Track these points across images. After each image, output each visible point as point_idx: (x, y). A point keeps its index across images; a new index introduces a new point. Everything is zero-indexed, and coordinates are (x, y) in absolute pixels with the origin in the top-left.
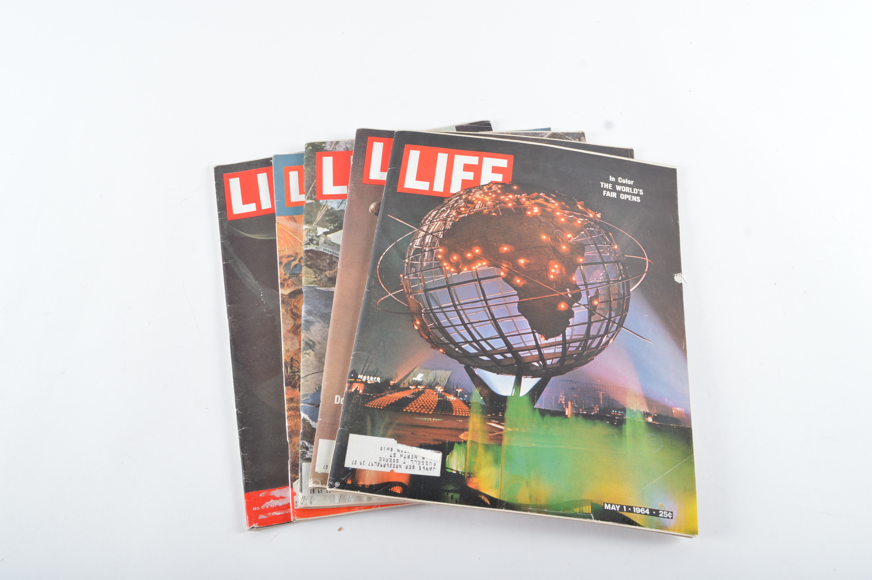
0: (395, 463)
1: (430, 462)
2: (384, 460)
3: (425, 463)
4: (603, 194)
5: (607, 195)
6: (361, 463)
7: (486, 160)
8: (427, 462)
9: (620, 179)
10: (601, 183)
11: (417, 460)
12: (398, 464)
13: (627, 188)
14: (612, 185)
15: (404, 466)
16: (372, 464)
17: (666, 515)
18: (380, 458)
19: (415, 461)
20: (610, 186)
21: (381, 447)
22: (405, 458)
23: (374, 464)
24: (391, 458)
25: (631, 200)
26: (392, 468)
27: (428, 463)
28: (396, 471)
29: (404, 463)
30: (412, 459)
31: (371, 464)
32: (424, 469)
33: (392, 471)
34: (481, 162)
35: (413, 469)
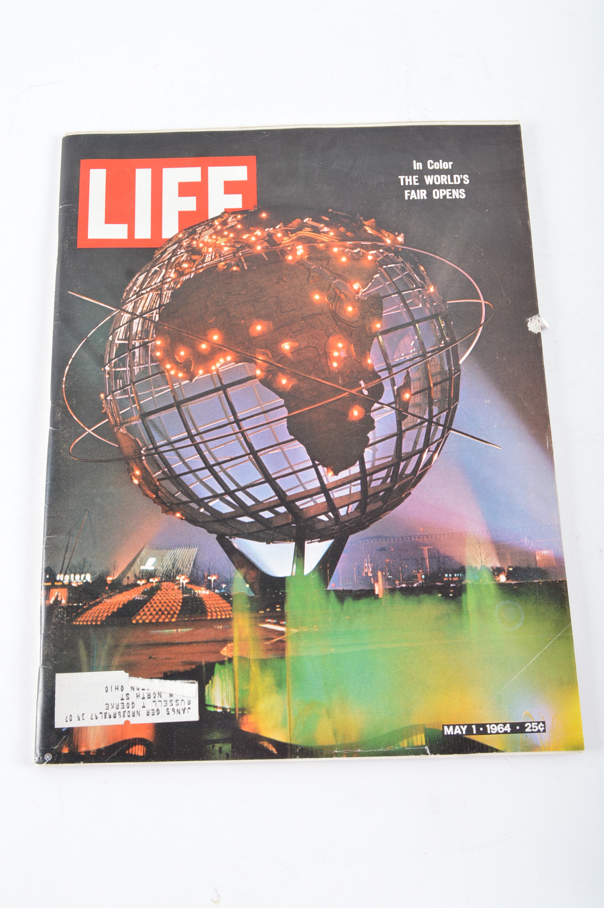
0: (130, 709)
1: (182, 700)
2: (113, 707)
3: (174, 703)
4: (405, 198)
5: (411, 198)
6: (79, 717)
7: (212, 171)
8: (177, 700)
9: (430, 163)
10: (399, 177)
11: (162, 699)
12: (135, 709)
13: (442, 176)
14: (417, 177)
15: (143, 712)
16: (96, 716)
17: (535, 728)
18: (106, 704)
19: (159, 701)
20: (415, 180)
21: (107, 687)
22: (143, 698)
23: (99, 716)
24: (122, 701)
25: (451, 198)
26: (126, 718)
27: (179, 702)
28: (134, 721)
29: (144, 707)
30: (155, 700)
31: (94, 717)
32: (174, 711)
33: (127, 722)
34: (205, 175)
35: (158, 714)
